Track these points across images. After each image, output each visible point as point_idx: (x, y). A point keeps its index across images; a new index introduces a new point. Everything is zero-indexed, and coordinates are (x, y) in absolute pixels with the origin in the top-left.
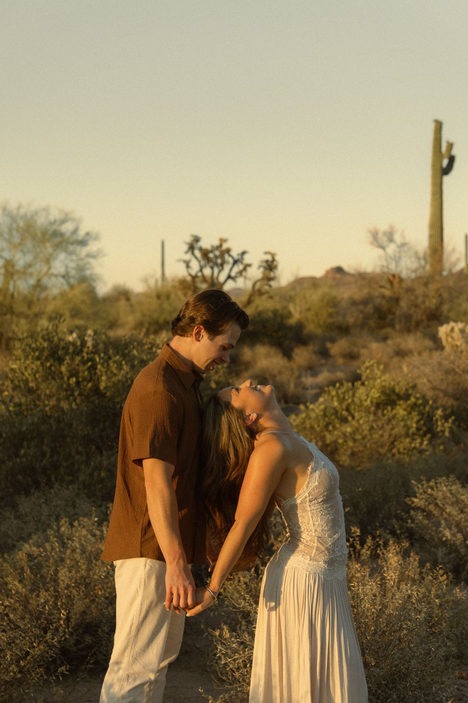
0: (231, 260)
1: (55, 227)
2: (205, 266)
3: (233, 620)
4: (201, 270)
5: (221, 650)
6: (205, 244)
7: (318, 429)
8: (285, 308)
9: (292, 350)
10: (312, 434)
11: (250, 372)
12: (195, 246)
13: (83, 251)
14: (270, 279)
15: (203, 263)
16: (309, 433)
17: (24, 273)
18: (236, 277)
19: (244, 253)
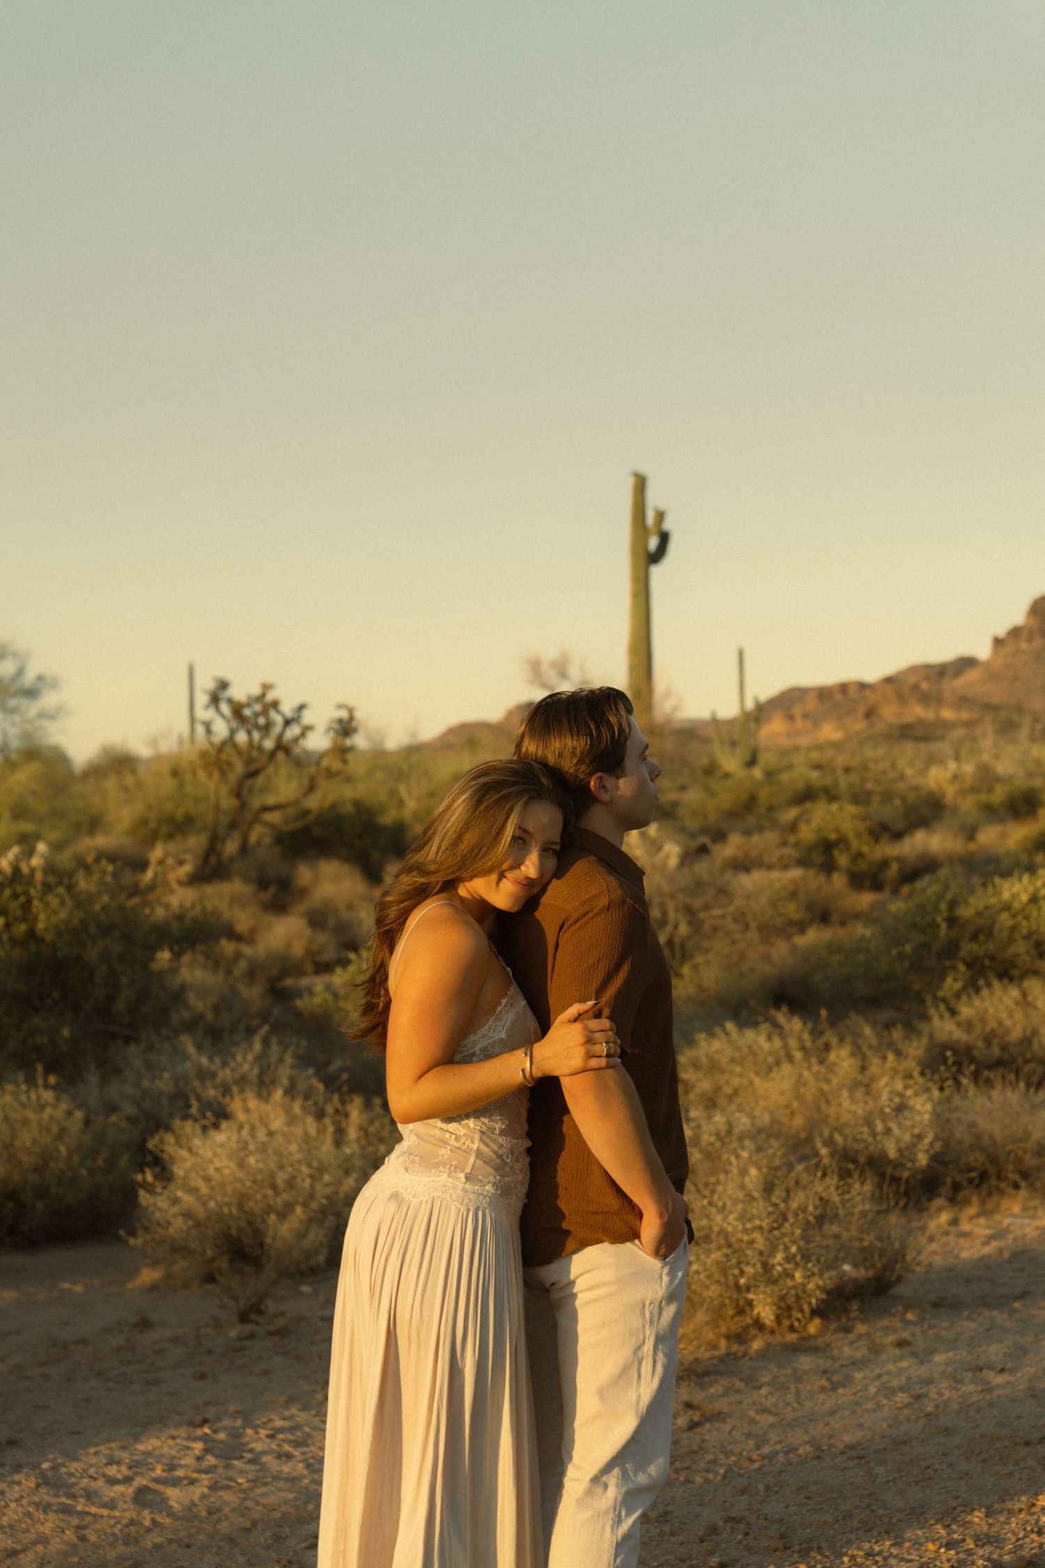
0: (281, 720)
2: (238, 729)
4: (231, 736)
6: (239, 692)
8: (373, 797)
9: (379, 866)
11: (302, 905)
12: (221, 696)
13: (33, 708)
14: (345, 750)
15: (234, 724)
19: (302, 707)
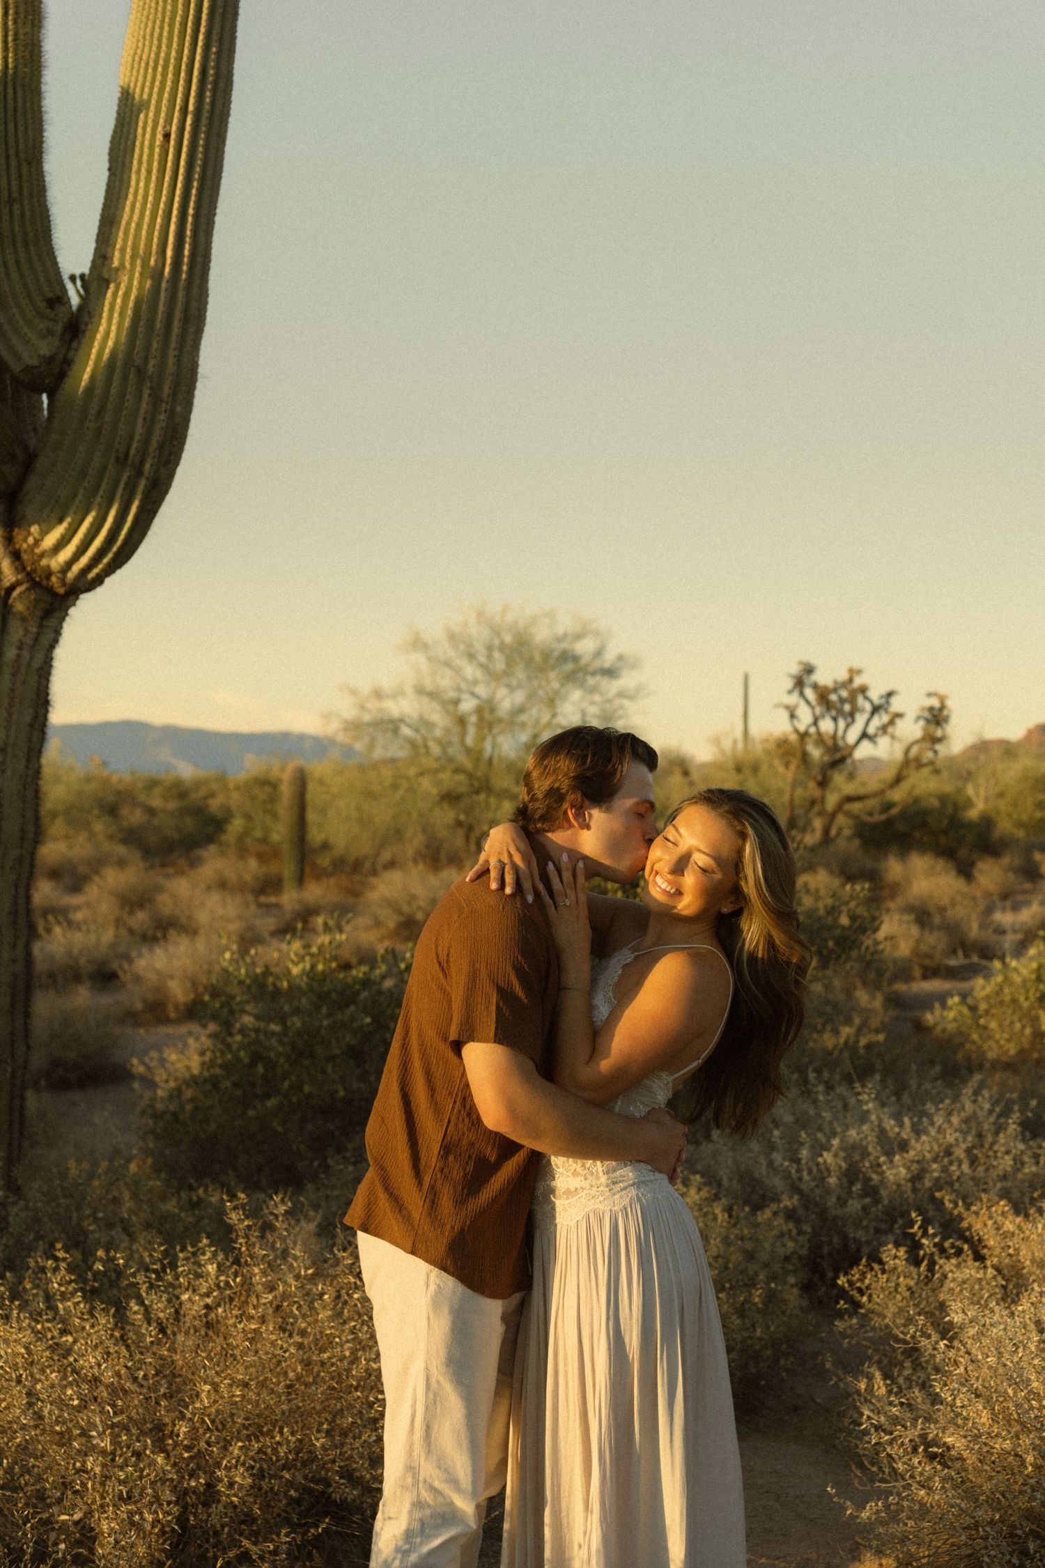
0: (868, 707)
1: (565, 645)
2: (823, 716)
3: (885, 1355)
4: (815, 723)
5: (869, 1418)
6: (824, 677)
7: (1026, 1005)
8: (959, 791)
9: (973, 864)
10: (1014, 1012)
11: (900, 901)
12: (806, 681)
13: (613, 687)
14: (936, 740)
15: (818, 710)
16: (1009, 1011)
17: (511, 723)
18: (875, 735)
19: (890, 694)
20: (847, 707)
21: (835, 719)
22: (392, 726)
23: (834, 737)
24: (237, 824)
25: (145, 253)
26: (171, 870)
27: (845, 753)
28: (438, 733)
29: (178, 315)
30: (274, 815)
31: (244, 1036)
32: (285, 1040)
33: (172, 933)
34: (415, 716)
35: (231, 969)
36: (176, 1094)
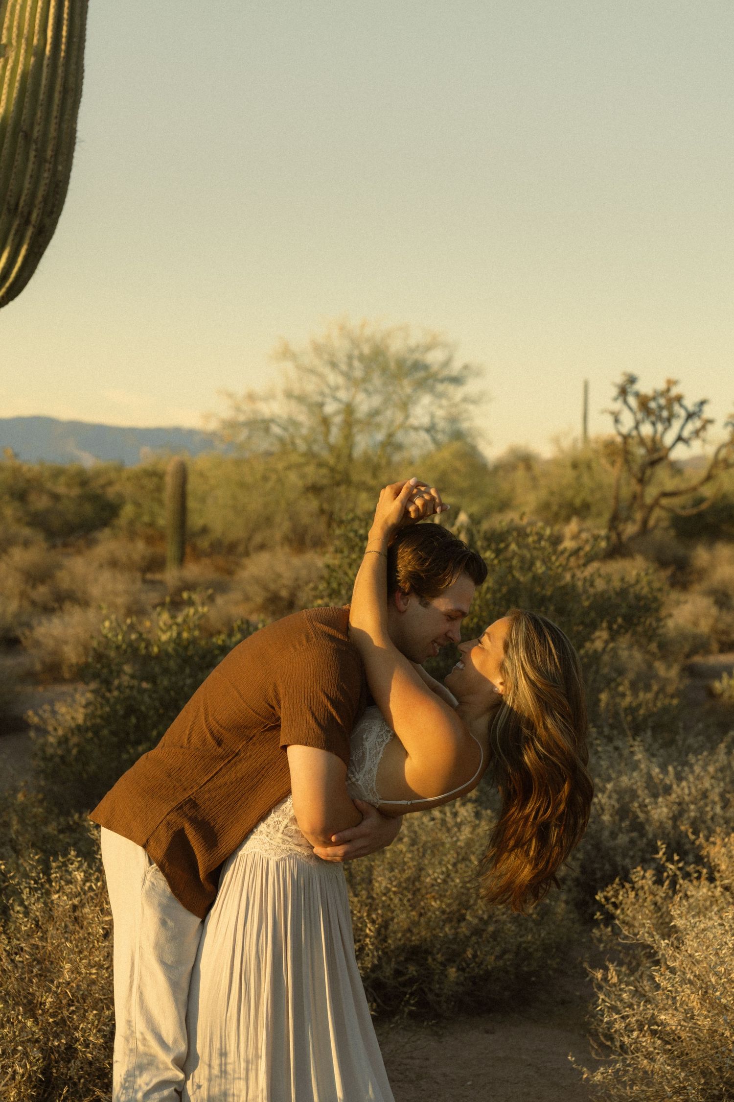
0: (683, 413)
1: (417, 356)
2: (643, 421)
4: (637, 427)
5: (604, 1001)
12: (629, 390)
13: (459, 393)
15: (640, 416)
17: (369, 424)
18: (690, 439)
19: (702, 403)
20: (665, 414)
21: (654, 424)
22: (263, 425)
23: (653, 440)
24: (128, 511)
25: (28, 32)
26: (70, 550)
27: (662, 454)
28: (304, 431)
29: (58, 87)
30: (160, 502)
31: (120, 692)
32: (154, 696)
33: (67, 605)
34: (285, 416)
35: (110, 635)
36: (63, 741)
